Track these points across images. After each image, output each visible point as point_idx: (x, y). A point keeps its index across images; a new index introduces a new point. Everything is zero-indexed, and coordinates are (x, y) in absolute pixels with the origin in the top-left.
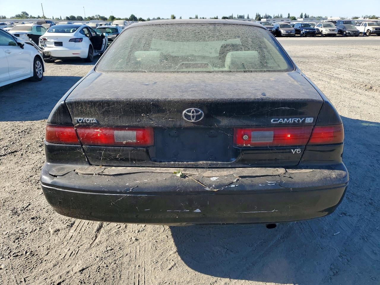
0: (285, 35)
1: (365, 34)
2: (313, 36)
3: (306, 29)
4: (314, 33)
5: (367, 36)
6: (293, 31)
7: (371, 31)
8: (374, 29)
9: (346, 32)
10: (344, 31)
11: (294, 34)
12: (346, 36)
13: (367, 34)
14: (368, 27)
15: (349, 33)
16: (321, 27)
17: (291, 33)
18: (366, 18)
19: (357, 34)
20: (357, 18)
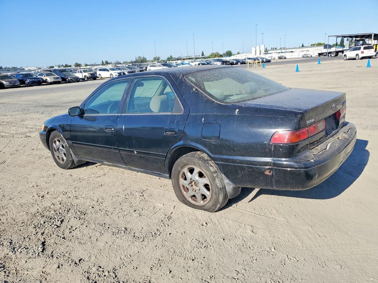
0: (10, 86)
1: (83, 80)
2: (40, 85)
3: (30, 79)
4: (39, 82)
5: (86, 81)
6: (17, 82)
7: (87, 76)
8: (90, 75)
9: (68, 79)
10: (67, 78)
11: (19, 85)
12: (69, 82)
13: (86, 79)
14: (84, 74)
15: (71, 80)
16: (44, 76)
17: (16, 84)
18: (60, 67)
19: (77, 80)
20: (53, 67)
